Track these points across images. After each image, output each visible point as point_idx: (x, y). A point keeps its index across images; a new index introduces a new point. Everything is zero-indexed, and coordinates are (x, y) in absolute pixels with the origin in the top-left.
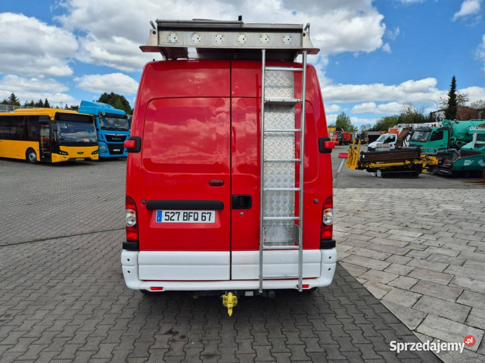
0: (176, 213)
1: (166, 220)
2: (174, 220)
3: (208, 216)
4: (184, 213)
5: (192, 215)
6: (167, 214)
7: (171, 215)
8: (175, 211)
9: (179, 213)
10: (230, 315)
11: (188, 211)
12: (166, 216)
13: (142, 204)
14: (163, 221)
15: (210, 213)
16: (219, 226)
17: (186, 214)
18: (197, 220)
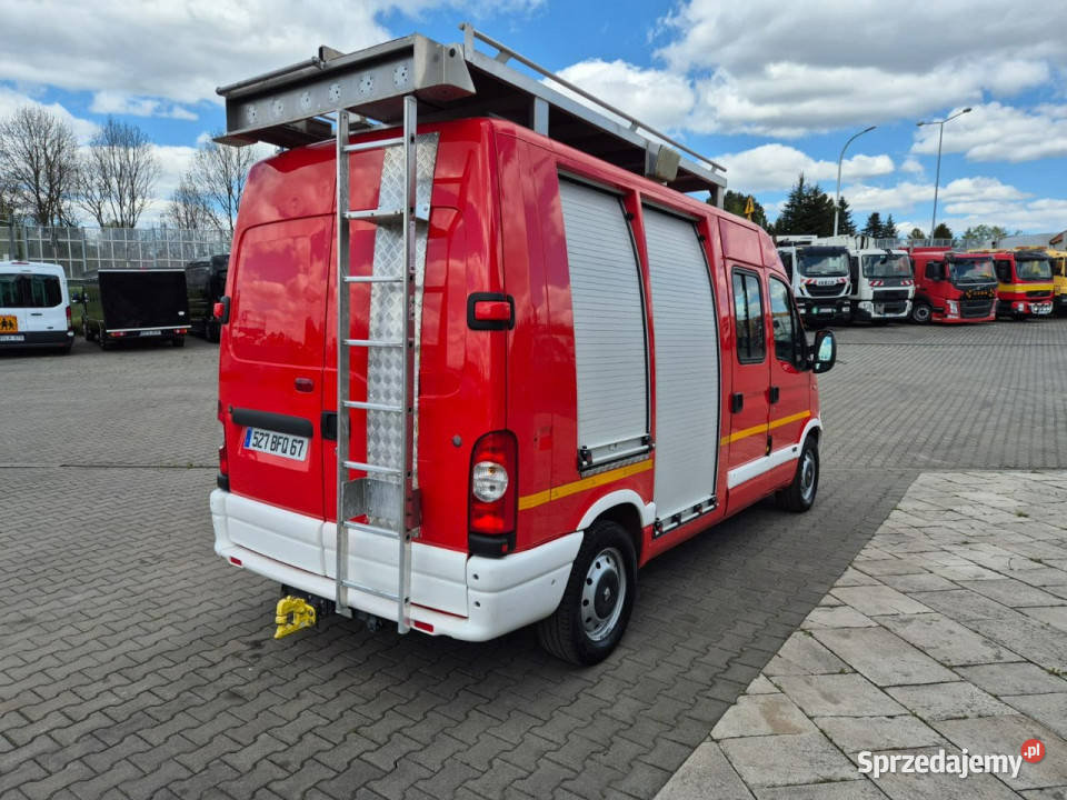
0: (267, 435)
1: (254, 445)
2: (261, 447)
3: (298, 446)
4: (275, 436)
5: (281, 441)
6: (257, 435)
7: (260, 437)
8: (266, 432)
9: (269, 435)
10: (276, 636)
11: (279, 434)
12: (255, 438)
14: (251, 447)
15: (302, 442)
16: (305, 468)
17: (275, 439)
18: (284, 452)
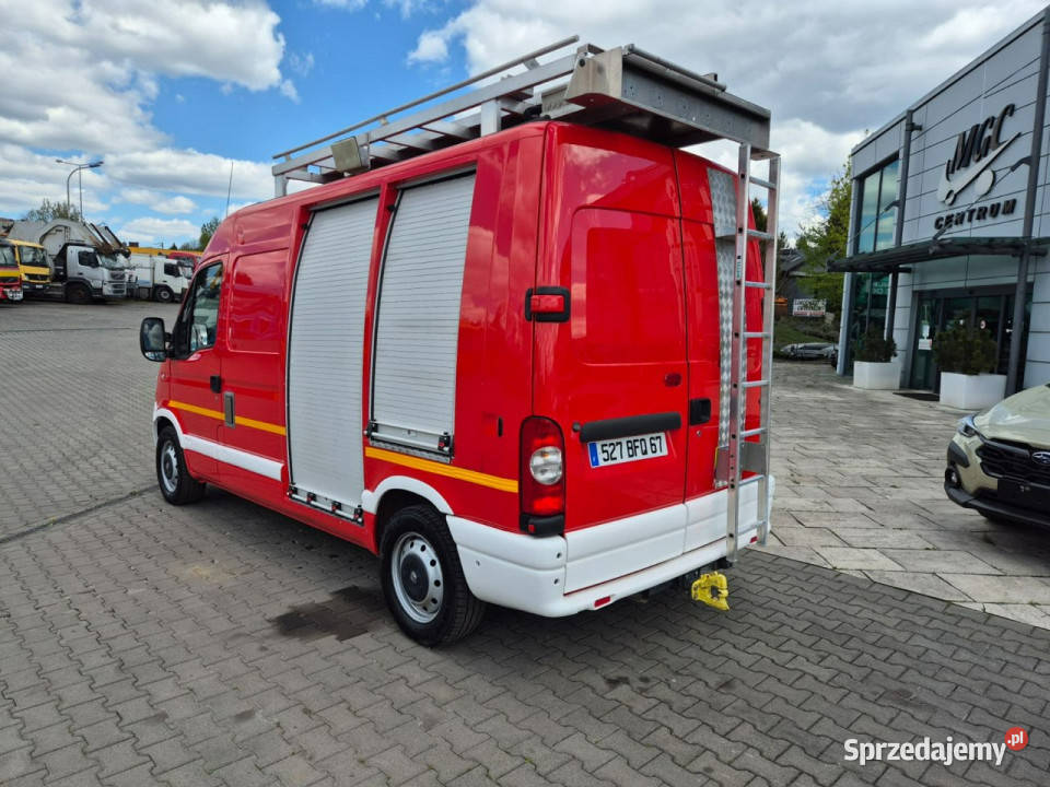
0: (618, 444)
1: (605, 460)
2: (615, 459)
3: (657, 442)
4: (628, 442)
6: (605, 448)
7: (610, 449)
8: (614, 441)
9: (620, 443)
11: (632, 439)
12: (604, 452)
13: (573, 433)
14: (602, 463)
15: (660, 437)
17: (630, 445)
18: (645, 453)
